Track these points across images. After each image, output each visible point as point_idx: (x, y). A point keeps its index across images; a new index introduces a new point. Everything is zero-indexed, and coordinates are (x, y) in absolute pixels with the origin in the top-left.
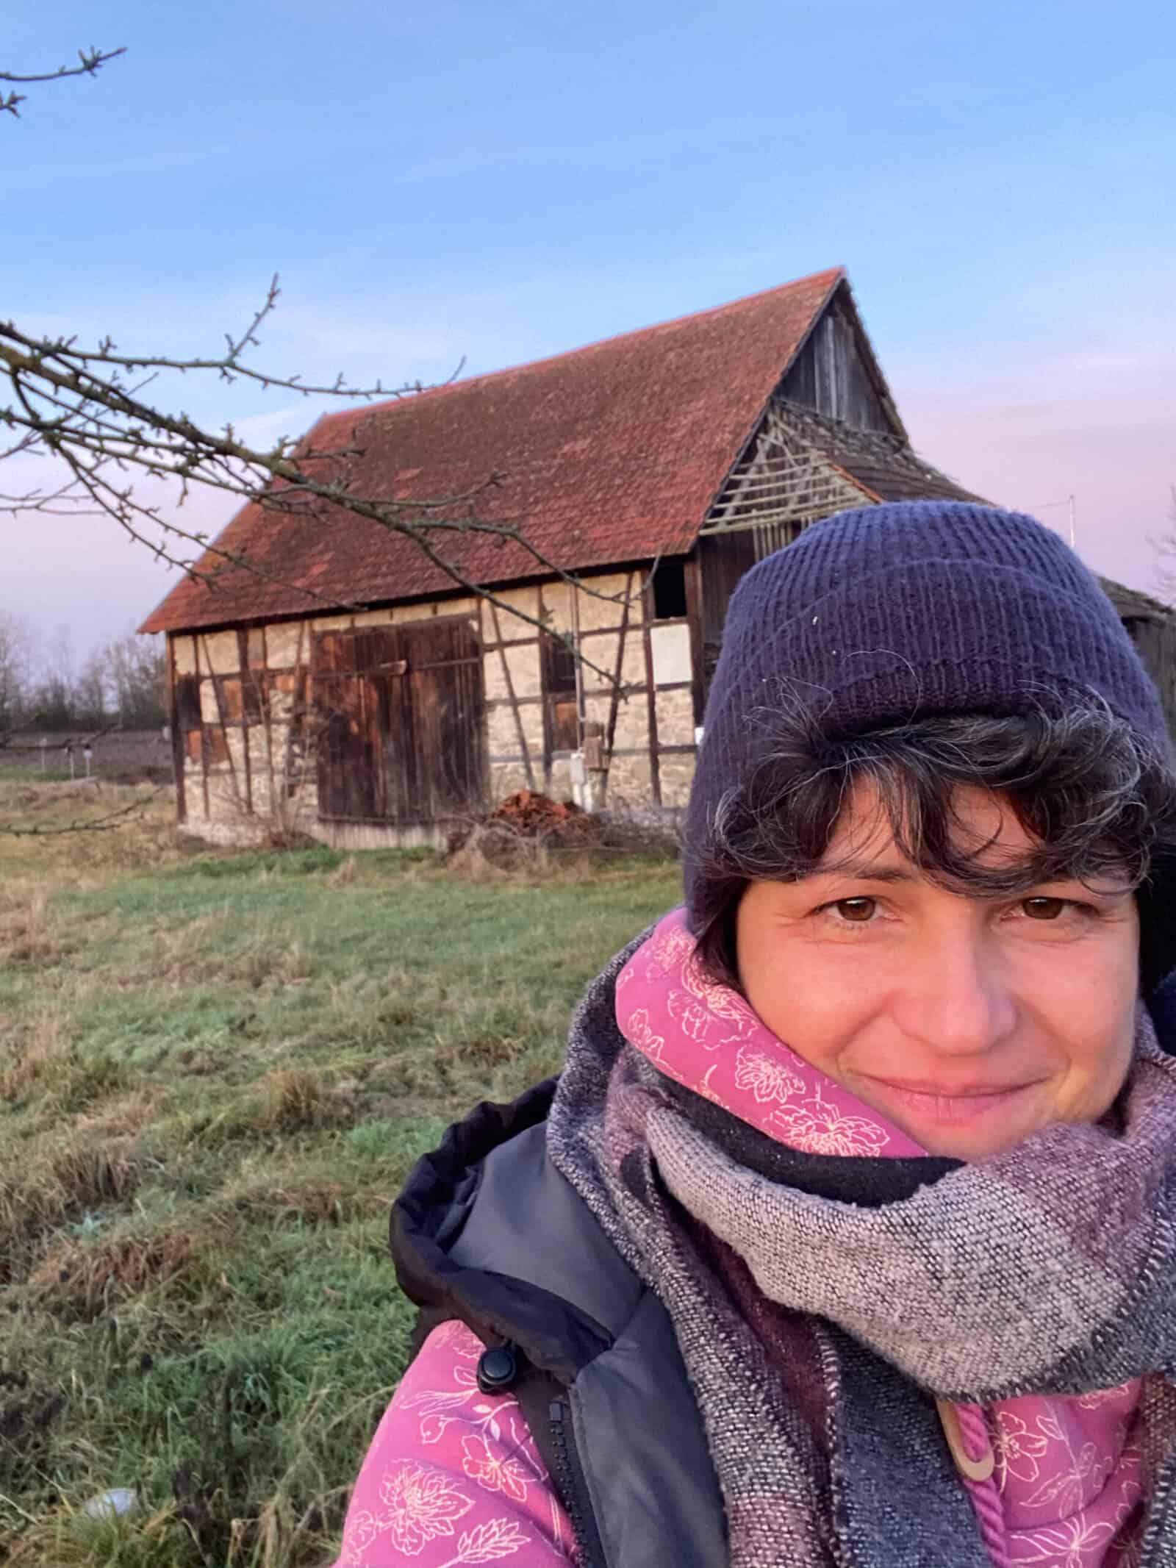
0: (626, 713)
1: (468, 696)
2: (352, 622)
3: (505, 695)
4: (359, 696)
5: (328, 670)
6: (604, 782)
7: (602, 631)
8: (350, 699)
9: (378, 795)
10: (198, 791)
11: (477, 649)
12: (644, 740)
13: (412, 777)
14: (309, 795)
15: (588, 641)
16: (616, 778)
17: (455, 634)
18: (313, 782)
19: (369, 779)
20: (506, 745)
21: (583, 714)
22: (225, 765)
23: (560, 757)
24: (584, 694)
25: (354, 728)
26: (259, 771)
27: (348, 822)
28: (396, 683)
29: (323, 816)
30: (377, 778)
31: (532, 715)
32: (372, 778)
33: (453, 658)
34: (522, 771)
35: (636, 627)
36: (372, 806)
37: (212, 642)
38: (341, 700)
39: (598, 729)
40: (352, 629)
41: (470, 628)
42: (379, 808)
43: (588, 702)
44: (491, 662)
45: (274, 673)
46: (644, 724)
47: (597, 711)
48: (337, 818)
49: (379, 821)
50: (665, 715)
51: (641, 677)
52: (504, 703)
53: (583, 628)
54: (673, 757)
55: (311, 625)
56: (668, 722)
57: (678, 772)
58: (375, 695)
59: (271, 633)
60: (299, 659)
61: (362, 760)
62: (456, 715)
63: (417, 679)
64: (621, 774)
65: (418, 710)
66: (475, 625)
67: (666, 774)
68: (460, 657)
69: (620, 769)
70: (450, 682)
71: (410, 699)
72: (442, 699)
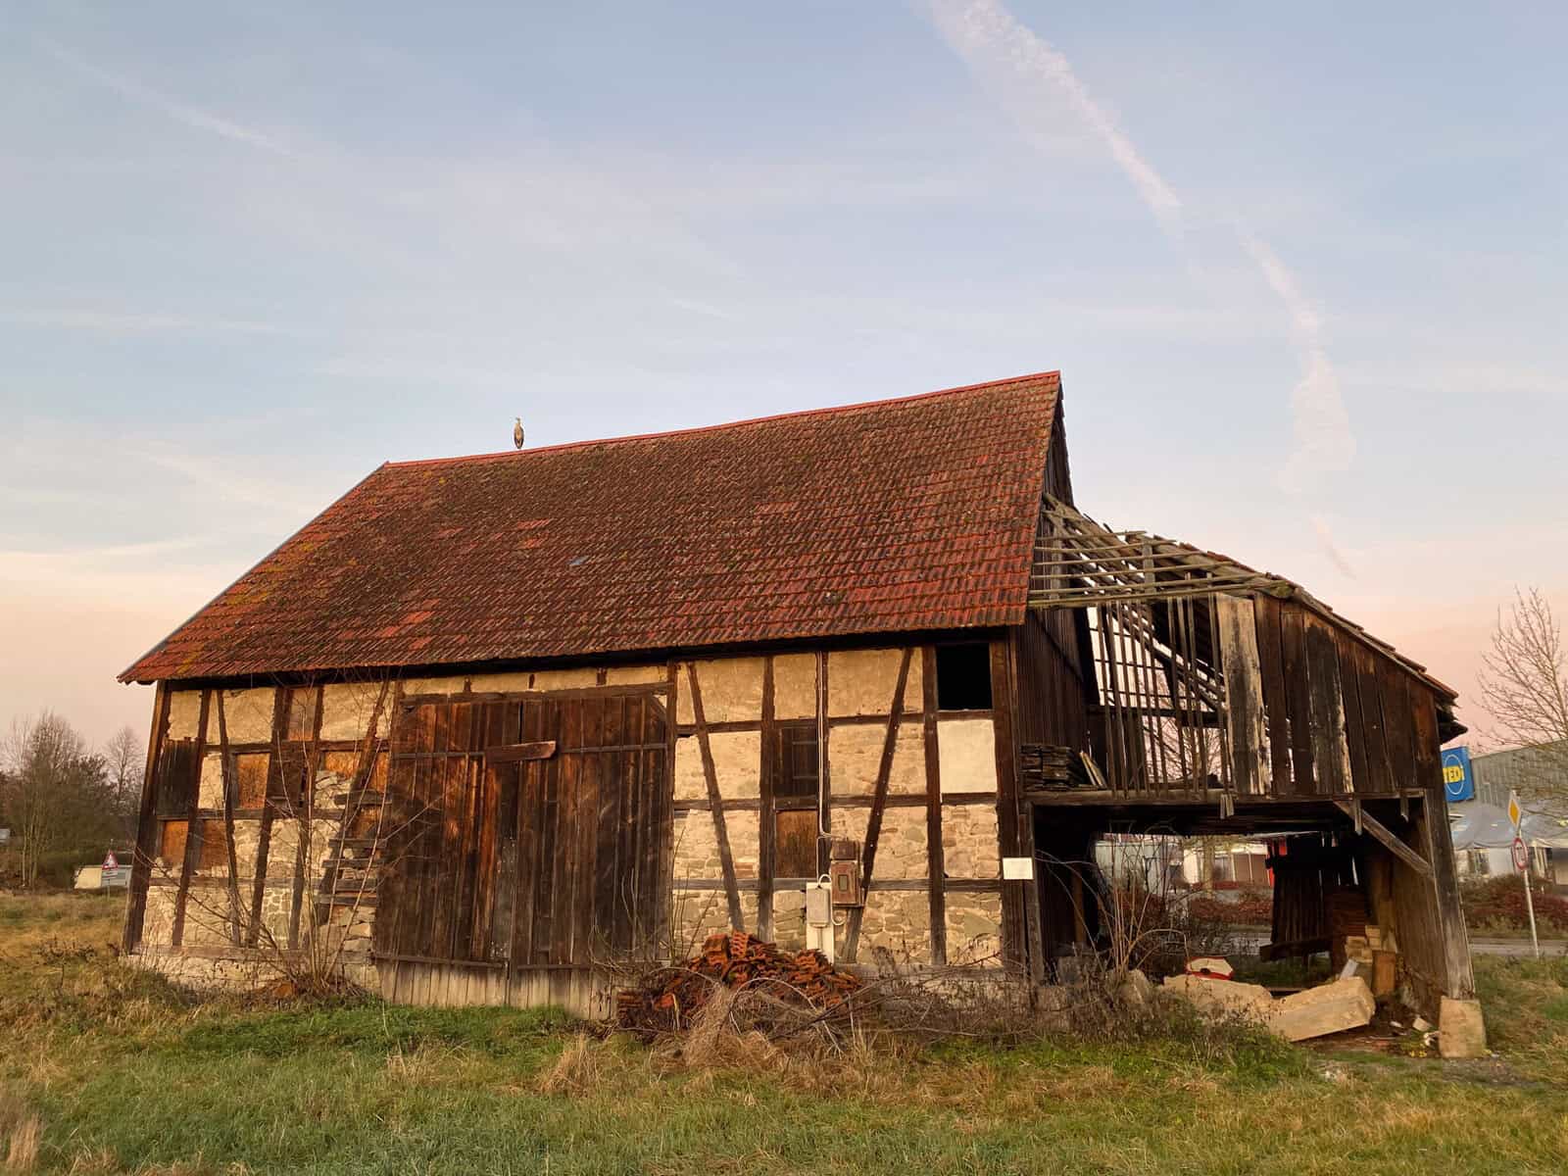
0: (893, 830)
1: (645, 793)
2: (468, 686)
3: (703, 794)
4: (469, 785)
5: (422, 748)
6: (855, 927)
7: (861, 720)
8: (451, 788)
9: (479, 928)
10: (167, 908)
11: (666, 732)
12: (920, 869)
13: (542, 903)
14: (359, 923)
15: (838, 732)
16: (874, 920)
17: (634, 709)
18: (368, 903)
19: (468, 901)
20: (699, 865)
21: (827, 829)
22: (221, 871)
23: (786, 886)
24: (830, 801)
25: (453, 828)
26: (277, 884)
27: (423, 964)
28: (534, 770)
29: (378, 953)
30: (482, 902)
31: (744, 827)
32: (473, 900)
33: (627, 742)
34: (723, 902)
35: (913, 717)
36: (466, 944)
37: (232, 702)
38: (437, 790)
39: (849, 849)
40: (467, 695)
41: (657, 705)
42: (478, 947)
43: (836, 812)
44: (687, 751)
45: (328, 747)
46: (921, 846)
47: (849, 825)
48: (404, 957)
49: (477, 965)
50: (957, 837)
51: (918, 784)
52: (701, 805)
53: (832, 713)
54: (967, 896)
55: (399, 688)
56: (960, 846)
57: (973, 917)
58: (495, 786)
59: (332, 695)
60: (373, 730)
61: (461, 876)
62: (624, 819)
63: (568, 766)
64: (883, 916)
65: (563, 811)
66: (664, 700)
67: (954, 918)
68: (638, 743)
69: (881, 909)
70: (619, 771)
71: (553, 794)
72: (603, 795)
